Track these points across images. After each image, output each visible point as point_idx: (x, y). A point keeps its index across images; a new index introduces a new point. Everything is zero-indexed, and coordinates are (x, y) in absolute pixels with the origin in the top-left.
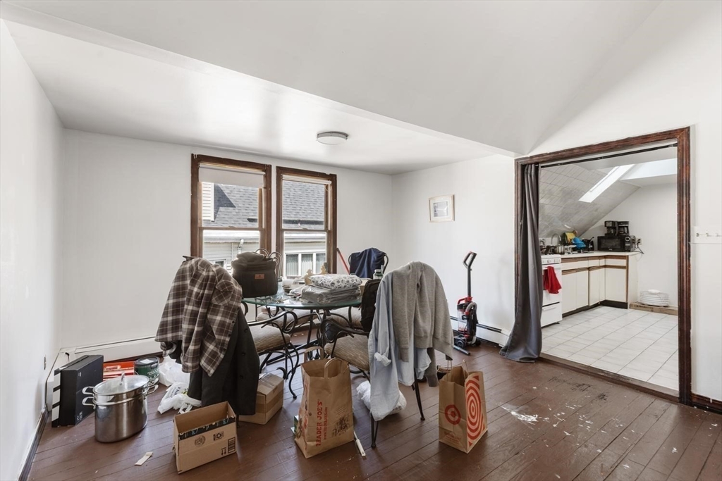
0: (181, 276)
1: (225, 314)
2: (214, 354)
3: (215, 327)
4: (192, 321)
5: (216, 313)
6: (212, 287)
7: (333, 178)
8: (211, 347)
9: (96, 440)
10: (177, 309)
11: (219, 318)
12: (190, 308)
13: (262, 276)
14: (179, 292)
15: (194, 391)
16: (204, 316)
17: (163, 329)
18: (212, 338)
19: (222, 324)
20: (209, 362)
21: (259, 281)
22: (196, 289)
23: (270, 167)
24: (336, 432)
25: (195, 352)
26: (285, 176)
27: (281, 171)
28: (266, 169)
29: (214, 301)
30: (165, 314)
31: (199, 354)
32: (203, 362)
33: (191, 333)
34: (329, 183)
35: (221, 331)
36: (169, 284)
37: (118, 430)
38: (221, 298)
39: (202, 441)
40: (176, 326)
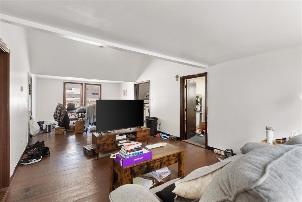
0: (57, 107)
1: (64, 113)
2: (62, 119)
3: (62, 114)
4: (58, 114)
5: (62, 112)
6: (62, 108)
7: (100, 85)
8: (61, 118)
9: (43, 132)
10: (56, 112)
11: (62, 113)
12: (58, 111)
13: (72, 107)
14: (57, 109)
15: (59, 125)
16: (60, 113)
17: (54, 115)
18: (61, 116)
19: (63, 114)
20: (61, 120)
21: (71, 108)
22: (59, 109)
23: (83, 83)
24: (80, 130)
25: (59, 118)
26: (87, 85)
27: (86, 84)
28: (82, 84)
29: (62, 110)
30: (55, 113)
31: (59, 119)
32: (60, 120)
33: (58, 115)
34: (99, 86)
35: (63, 115)
36: (56, 108)
37: (47, 131)
38: (63, 110)
39: (59, 130)
40: (56, 115)
